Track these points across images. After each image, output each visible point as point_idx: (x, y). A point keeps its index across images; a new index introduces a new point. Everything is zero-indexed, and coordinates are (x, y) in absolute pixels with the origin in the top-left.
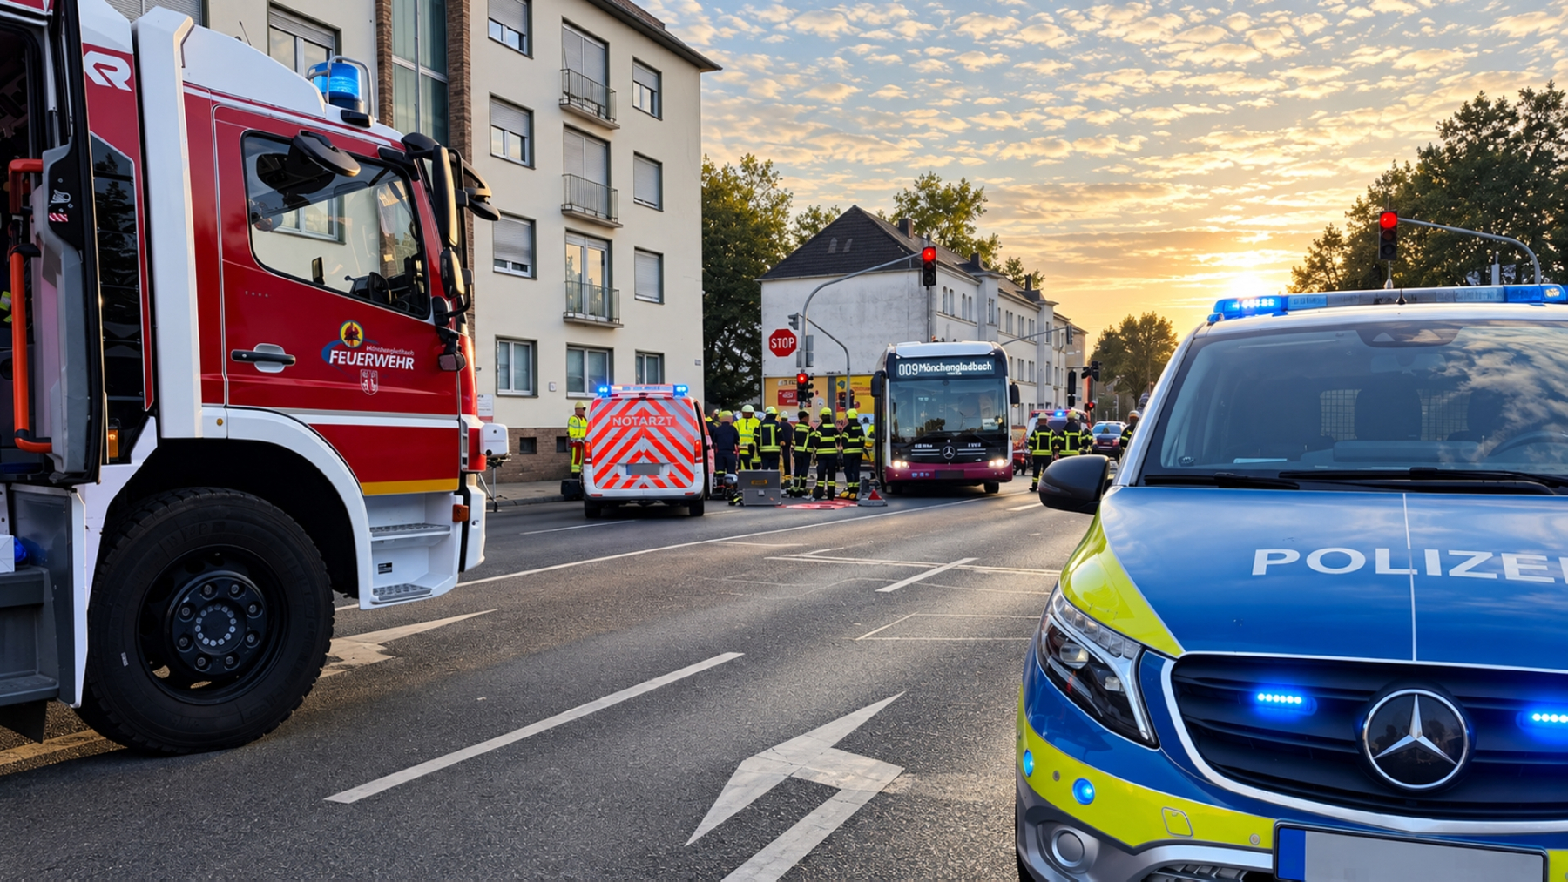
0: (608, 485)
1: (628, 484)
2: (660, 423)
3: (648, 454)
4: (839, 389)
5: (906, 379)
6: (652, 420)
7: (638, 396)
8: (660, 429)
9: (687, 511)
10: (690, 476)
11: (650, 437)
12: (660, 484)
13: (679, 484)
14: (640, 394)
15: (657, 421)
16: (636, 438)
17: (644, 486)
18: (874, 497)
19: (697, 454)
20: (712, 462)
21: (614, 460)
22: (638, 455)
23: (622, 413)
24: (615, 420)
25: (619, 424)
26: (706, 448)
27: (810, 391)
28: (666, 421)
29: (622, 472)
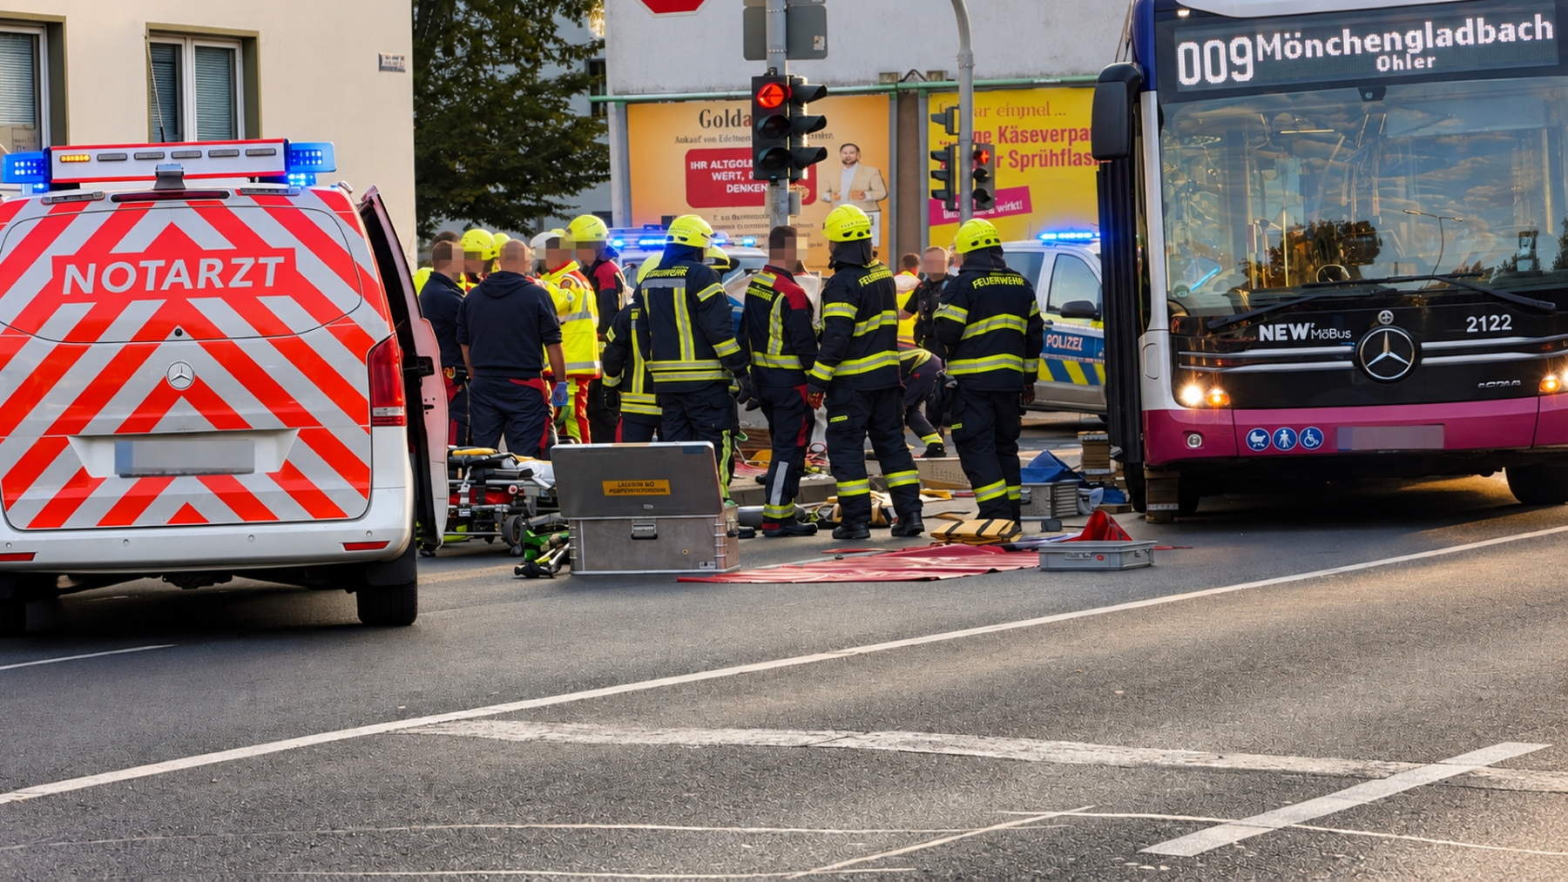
0: (54, 515)
1: (125, 513)
2: (236, 282)
3: (200, 395)
4: (937, 138)
5: (1206, 93)
6: (210, 271)
7: (149, 187)
8: (244, 303)
9: (345, 605)
10: (357, 472)
11: (202, 331)
12: (249, 508)
13: (320, 507)
14: (159, 177)
15: (226, 276)
16: (154, 332)
17: (188, 516)
18: (1099, 529)
19: (382, 395)
20: (437, 423)
21: (71, 424)
22: (163, 396)
23: (97, 250)
24: (72, 271)
25: (87, 287)
26: (417, 369)
27: (806, 141)
28: (257, 273)
29: (100, 461)
